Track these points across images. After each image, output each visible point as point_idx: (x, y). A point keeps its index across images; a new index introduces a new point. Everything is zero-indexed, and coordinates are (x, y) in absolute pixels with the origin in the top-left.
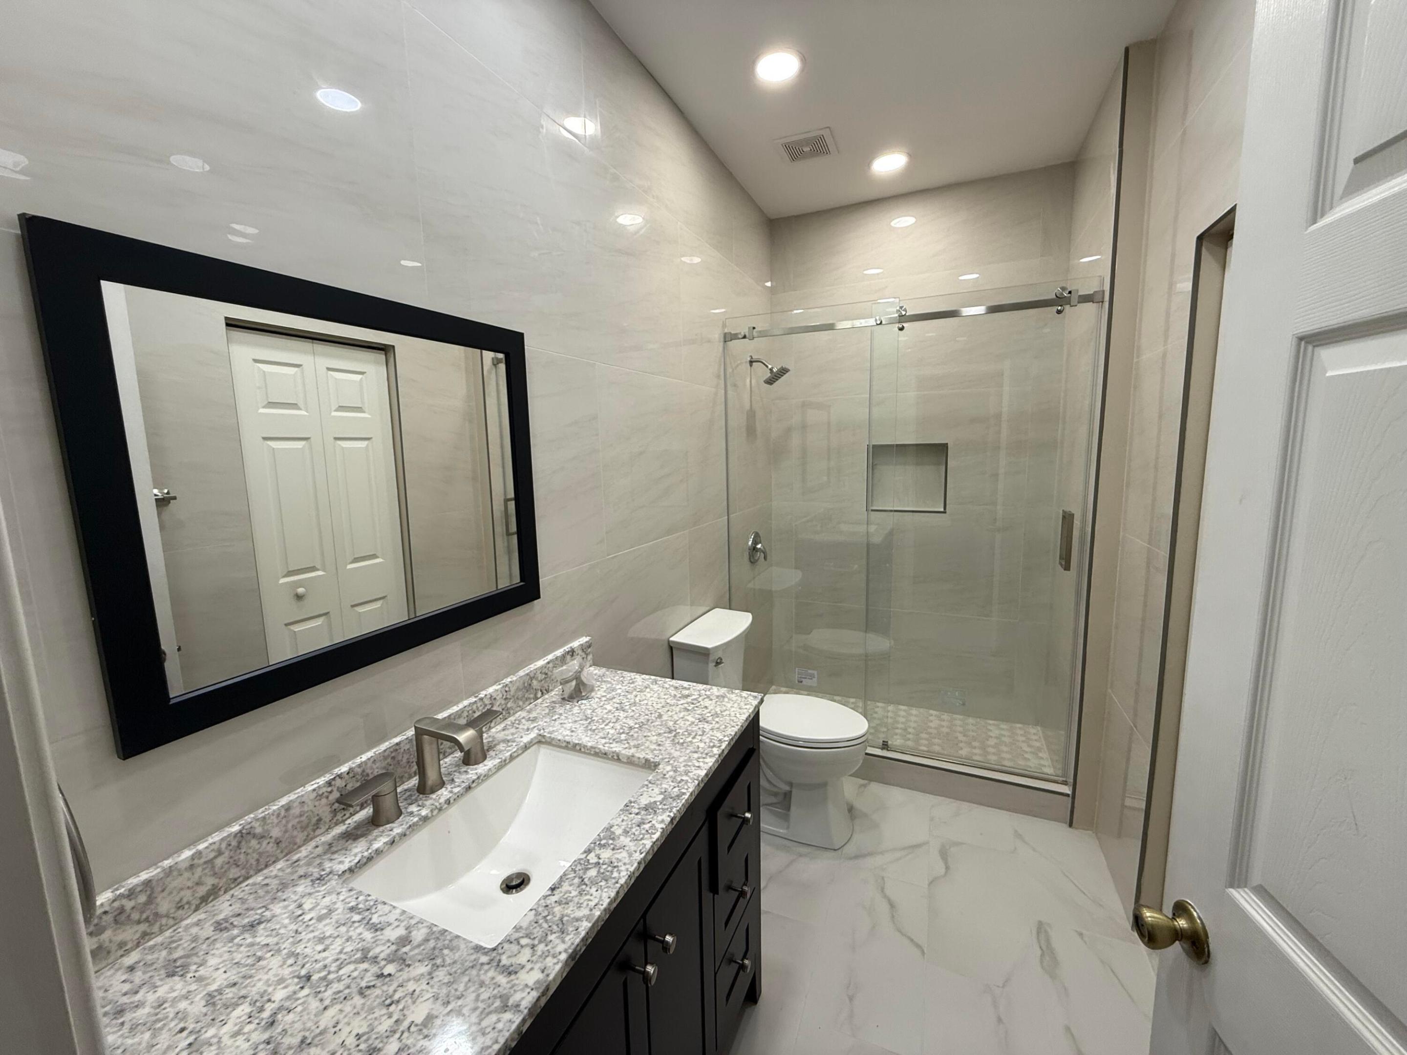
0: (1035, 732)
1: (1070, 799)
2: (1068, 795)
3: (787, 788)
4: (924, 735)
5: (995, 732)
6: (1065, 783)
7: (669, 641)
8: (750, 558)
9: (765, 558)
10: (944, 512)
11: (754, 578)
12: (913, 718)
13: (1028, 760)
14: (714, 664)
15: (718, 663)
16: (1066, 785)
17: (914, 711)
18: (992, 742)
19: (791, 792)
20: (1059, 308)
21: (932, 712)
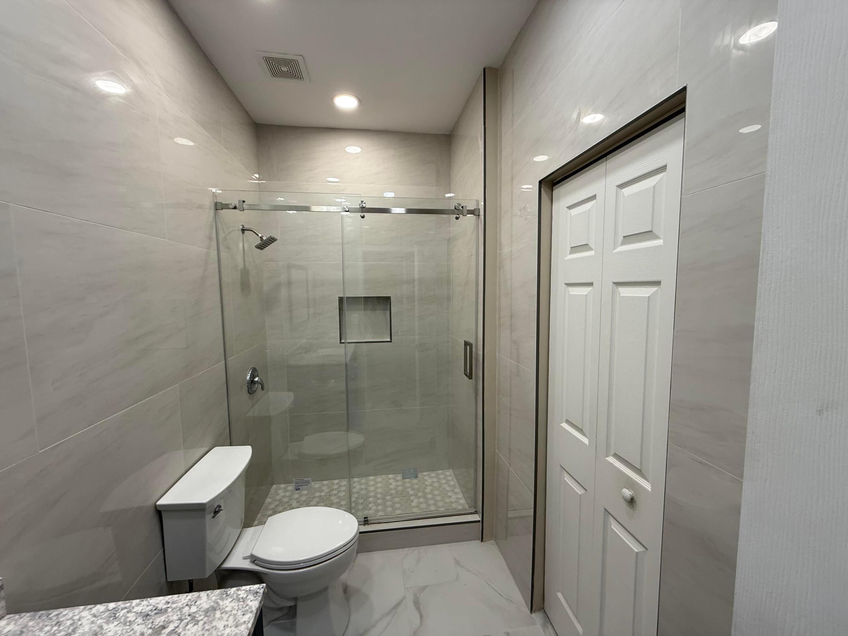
0: (449, 472)
1: (481, 523)
2: (479, 521)
3: (291, 604)
4: (388, 498)
5: (429, 481)
6: (476, 512)
7: (156, 506)
8: (248, 391)
9: (262, 389)
10: (391, 342)
11: (253, 406)
12: (379, 485)
13: (450, 497)
14: (212, 515)
15: (216, 512)
16: (477, 513)
17: (379, 479)
18: (428, 490)
19: (295, 606)
20: (457, 216)
21: (390, 476)
